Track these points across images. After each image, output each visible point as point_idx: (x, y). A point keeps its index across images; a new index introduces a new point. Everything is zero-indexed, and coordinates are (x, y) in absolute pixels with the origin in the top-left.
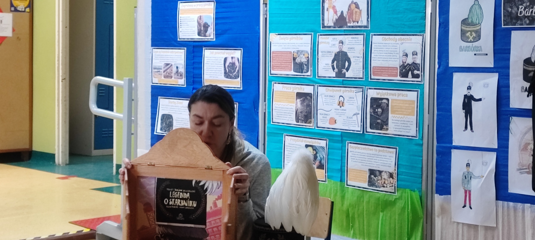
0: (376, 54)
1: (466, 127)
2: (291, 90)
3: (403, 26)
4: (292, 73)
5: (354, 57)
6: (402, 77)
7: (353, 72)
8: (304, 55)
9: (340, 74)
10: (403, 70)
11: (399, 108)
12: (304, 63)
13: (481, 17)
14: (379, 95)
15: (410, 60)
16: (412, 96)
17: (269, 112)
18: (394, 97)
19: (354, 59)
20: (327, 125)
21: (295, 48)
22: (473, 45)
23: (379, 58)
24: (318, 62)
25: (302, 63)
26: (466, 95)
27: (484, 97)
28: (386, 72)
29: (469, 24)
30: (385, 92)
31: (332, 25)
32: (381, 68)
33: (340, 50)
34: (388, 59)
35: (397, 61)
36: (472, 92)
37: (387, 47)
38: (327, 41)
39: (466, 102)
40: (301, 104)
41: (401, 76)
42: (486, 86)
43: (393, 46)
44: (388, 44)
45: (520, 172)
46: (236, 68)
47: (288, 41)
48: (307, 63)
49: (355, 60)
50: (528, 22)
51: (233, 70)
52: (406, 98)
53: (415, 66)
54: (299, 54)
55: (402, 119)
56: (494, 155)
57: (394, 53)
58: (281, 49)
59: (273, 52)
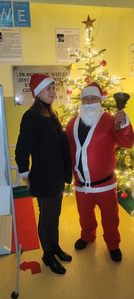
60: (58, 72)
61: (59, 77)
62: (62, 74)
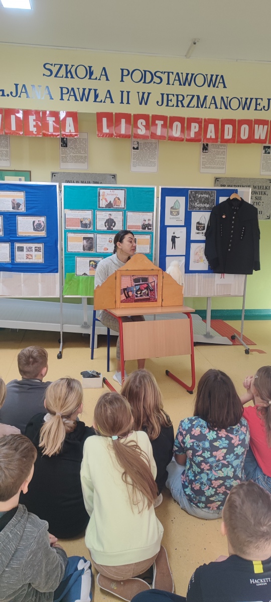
0: (129, 220)
1: (173, 248)
4: (80, 228)
8: (87, 220)
9: (109, 228)
10: (143, 227)
11: (141, 242)
13: (179, 207)
15: (147, 223)
16: (148, 237)
17: (65, 248)
18: (139, 238)
20: (103, 251)
22: (176, 217)
23: (131, 222)
24: (96, 223)
25: (87, 223)
26: (173, 236)
28: (135, 227)
29: (174, 209)
31: (105, 206)
32: (132, 226)
33: (110, 218)
34: (136, 222)
36: (175, 235)
37: (135, 217)
38: (102, 213)
39: (173, 238)
40: (86, 242)
42: (181, 232)
43: (138, 217)
46: (42, 226)
47: (77, 213)
48: (90, 224)
50: (198, 209)
51: (40, 227)
52: (145, 238)
53: (149, 225)
55: (143, 246)
56: (184, 257)
58: (72, 217)
59: (67, 218)
60: (260, 185)
61: (260, 190)
62: (264, 188)
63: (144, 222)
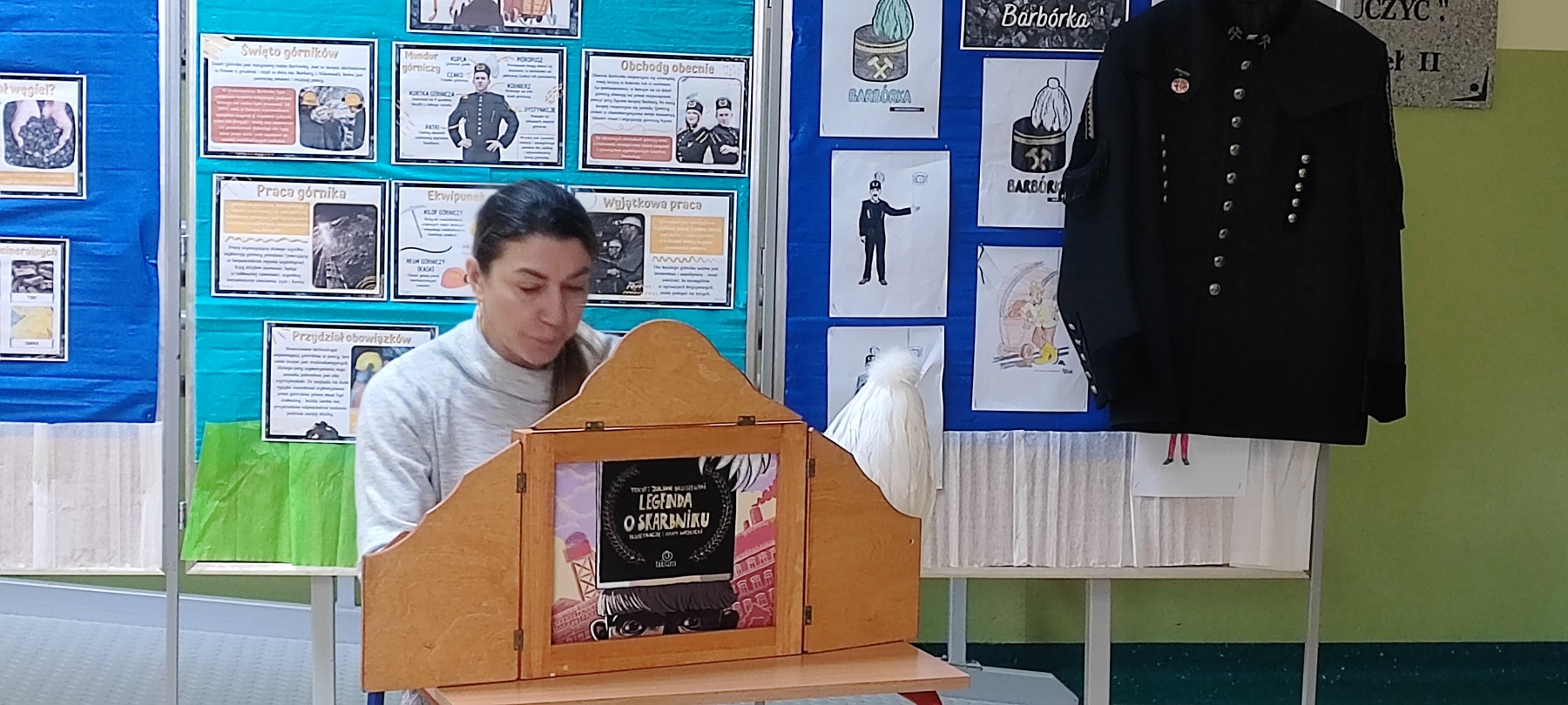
0: (603, 103)
1: (867, 276)
2: (296, 198)
3: (687, 36)
4: (297, 148)
5: (526, 109)
6: (684, 161)
7: (524, 148)
8: (343, 100)
9: (478, 152)
10: (687, 145)
11: (676, 238)
12: (343, 121)
13: (908, 25)
14: (614, 205)
15: (708, 120)
16: (718, 207)
17: (203, 266)
18: (660, 211)
19: (529, 113)
20: (437, 289)
21: (308, 80)
22: (886, 86)
23: (611, 113)
24: (398, 118)
25: (338, 122)
26: (869, 201)
27: (917, 206)
28: (635, 148)
29: (874, 40)
30: (631, 199)
31: (450, 21)
32: (620, 139)
33: (481, 89)
34: (643, 117)
35: (670, 121)
36: (882, 195)
37: (637, 86)
38: (430, 63)
39: (869, 217)
40: (335, 235)
41: (681, 158)
42: (920, 179)
43: (656, 84)
44: (643, 78)
45: (1002, 364)
46: (61, 133)
47: (279, 60)
48: (356, 123)
49: (532, 116)
50: (1024, 40)
51: (48, 142)
52: (696, 213)
54: (324, 96)
55: (685, 264)
56: (939, 332)
57: (661, 102)
58: (248, 81)
59: (219, 90)
63: (692, 115)
